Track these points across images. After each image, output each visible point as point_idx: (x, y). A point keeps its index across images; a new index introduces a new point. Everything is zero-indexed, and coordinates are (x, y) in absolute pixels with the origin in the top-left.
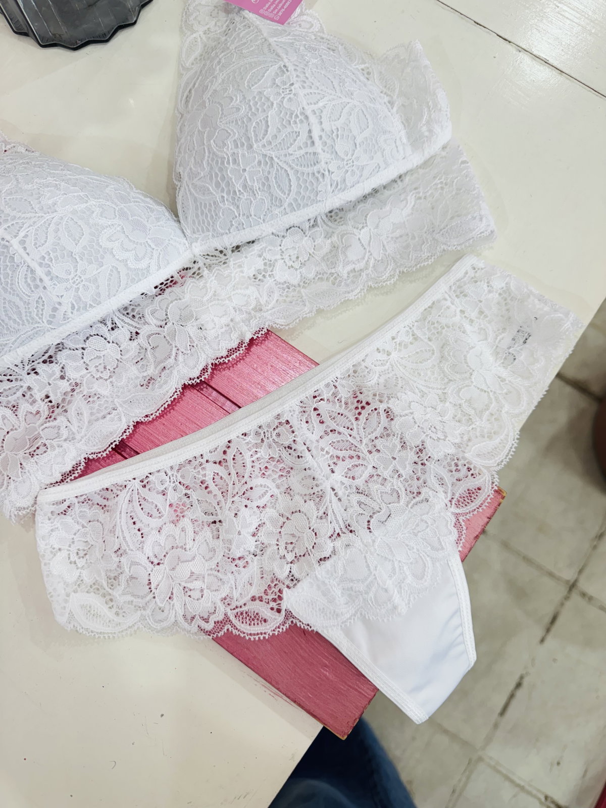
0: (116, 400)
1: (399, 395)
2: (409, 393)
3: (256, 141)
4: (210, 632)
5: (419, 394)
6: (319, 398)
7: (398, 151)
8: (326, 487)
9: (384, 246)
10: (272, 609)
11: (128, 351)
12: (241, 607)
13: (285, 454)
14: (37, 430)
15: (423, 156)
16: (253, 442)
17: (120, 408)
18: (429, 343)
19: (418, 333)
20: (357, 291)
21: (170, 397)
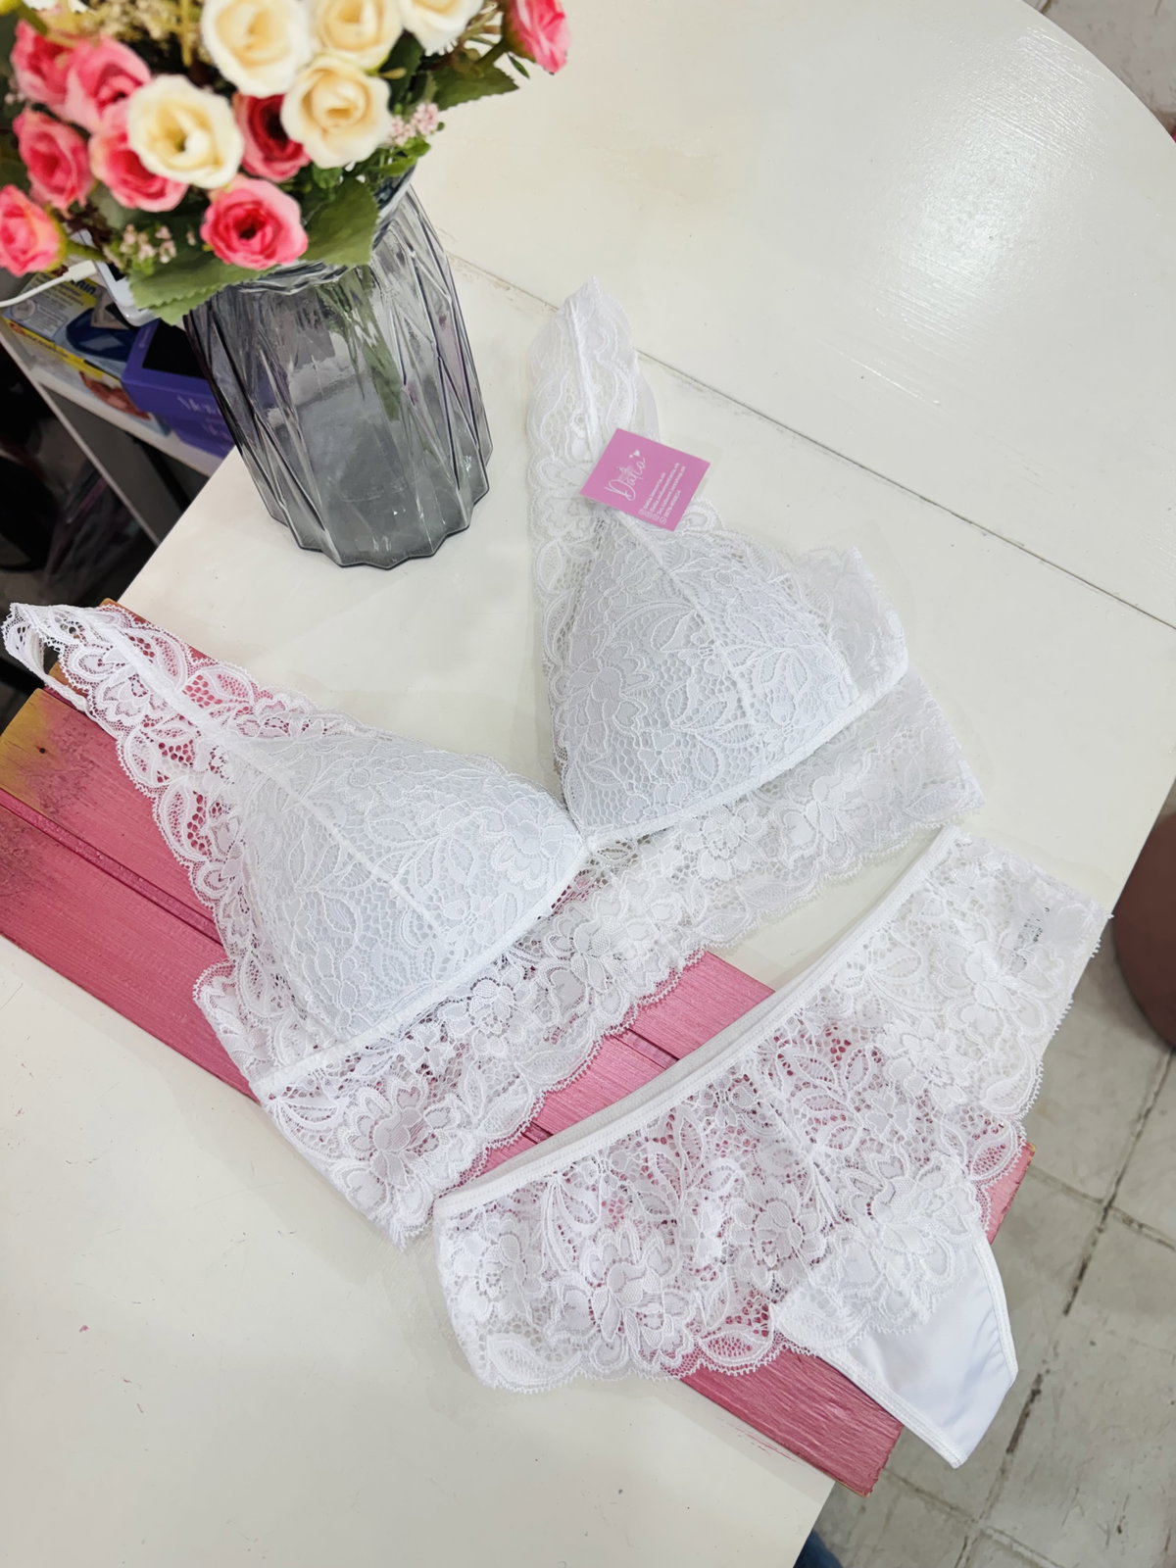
0: (515, 1063)
1: (885, 1027)
2: (897, 1022)
3: (673, 717)
4: (677, 1370)
5: (909, 1021)
6: (782, 1041)
7: (843, 698)
8: (808, 1164)
9: (837, 823)
10: (756, 1332)
11: (523, 994)
12: (714, 1333)
13: (747, 1122)
14: (419, 1117)
15: (875, 696)
16: (703, 1107)
17: (522, 1075)
18: (913, 949)
19: (897, 936)
20: (811, 886)
21: (589, 1055)
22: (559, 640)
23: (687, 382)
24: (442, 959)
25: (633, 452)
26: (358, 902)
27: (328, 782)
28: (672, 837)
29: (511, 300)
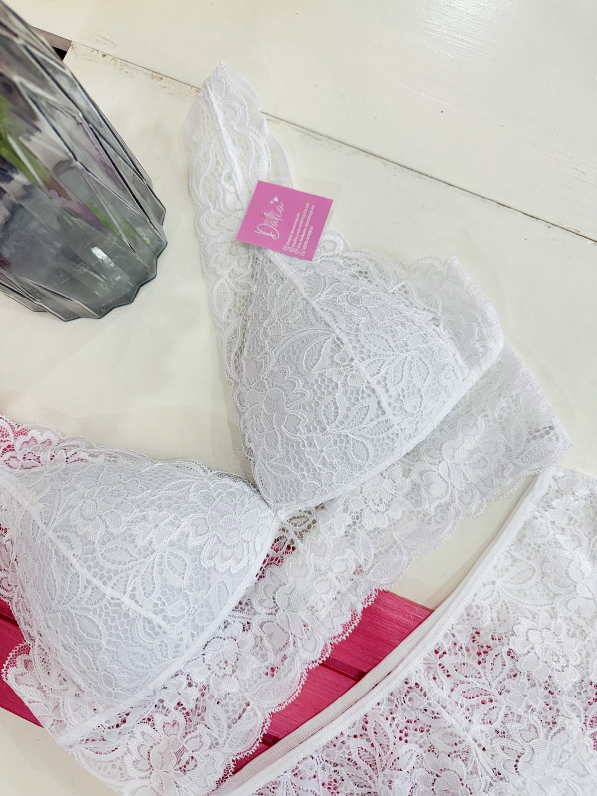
0: (245, 694)
1: (515, 628)
2: (523, 621)
3: (329, 424)
5: (530, 616)
6: (441, 653)
7: (457, 378)
8: (469, 743)
9: (464, 474)
11: (244, 643)
13: (421, 717)
14: (180, 744)
15: (481, 370)
16: (387, 708)
17: (252, 703)
18: (530, 562)
19: (517, 555)
20: (449, 527)
21: (299, 685)
22: (235, 362)
23: (308, 134)
24: (174, 645)
25: (272, 199)
26: (100, 616)
27: (66, 515)
28: (340, 503)
29: (165, 87)
